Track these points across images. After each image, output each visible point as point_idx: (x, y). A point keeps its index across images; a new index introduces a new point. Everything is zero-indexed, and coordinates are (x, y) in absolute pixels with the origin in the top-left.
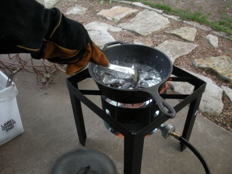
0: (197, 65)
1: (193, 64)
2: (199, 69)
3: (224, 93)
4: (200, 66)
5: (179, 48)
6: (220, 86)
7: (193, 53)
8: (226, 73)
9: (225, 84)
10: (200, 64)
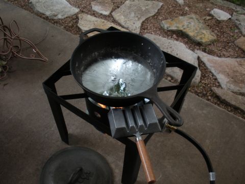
0: (166, 28)
1: (161, 27)
2: (169, 33)
3: (199, 58)
4: (170, 29)
5: (144, 9)
6: (193, 50)
7: (158, 13)
8: (197, 36)
9: (198, 47)
10: (170, 27)
